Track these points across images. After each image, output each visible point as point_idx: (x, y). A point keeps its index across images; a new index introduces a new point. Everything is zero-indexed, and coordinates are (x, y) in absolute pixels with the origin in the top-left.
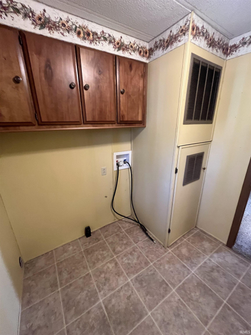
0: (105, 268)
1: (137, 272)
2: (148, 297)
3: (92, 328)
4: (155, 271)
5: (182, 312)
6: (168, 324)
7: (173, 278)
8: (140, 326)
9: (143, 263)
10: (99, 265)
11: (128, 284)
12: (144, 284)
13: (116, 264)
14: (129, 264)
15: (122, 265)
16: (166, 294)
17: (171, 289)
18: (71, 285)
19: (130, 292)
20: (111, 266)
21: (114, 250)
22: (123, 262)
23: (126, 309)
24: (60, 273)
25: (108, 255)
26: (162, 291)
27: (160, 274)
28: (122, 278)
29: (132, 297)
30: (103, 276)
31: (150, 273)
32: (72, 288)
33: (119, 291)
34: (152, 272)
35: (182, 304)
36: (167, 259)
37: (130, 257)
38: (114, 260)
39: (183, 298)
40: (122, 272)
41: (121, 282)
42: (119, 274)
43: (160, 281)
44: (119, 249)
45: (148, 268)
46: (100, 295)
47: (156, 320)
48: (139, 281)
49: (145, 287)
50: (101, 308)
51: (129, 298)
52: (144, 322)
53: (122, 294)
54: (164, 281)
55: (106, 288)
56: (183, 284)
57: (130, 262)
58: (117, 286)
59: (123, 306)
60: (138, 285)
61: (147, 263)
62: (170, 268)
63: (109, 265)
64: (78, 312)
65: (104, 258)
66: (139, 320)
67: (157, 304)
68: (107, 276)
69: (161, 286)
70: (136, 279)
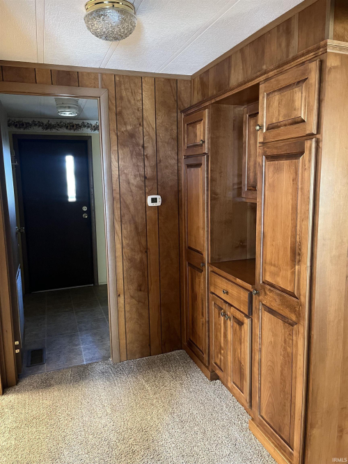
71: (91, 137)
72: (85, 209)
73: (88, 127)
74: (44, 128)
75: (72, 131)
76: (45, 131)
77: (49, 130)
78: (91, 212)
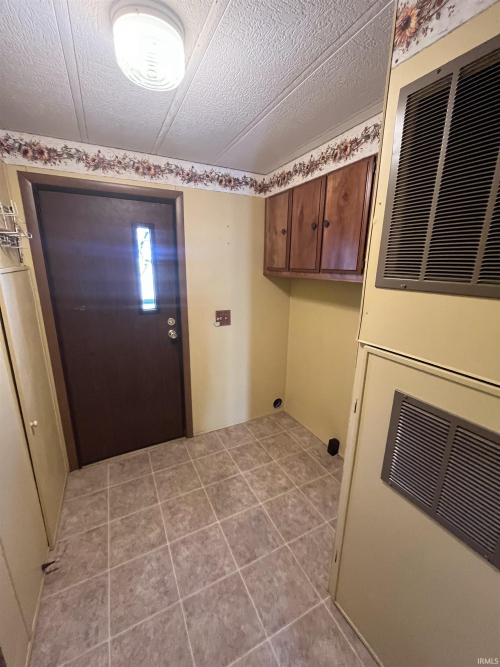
0: (280, 476)
1: (271, 516)
2: (236, 525)
3: (221, 468)
4: (273, 547)
5: (209, 570)
6: (203, 543)
7: (259, 579)
8: (210, 509)
9: (288, 529)
10: (283, 469)
11: (255, 501)
12: (253, 524)
13: (285, 489)
14: (286, 506)
15: (284, 496)
16: (235, 554)
17: (241, 566)
18: (260, 447)
19: (246, 503)
20: (283, 482)
21: (309, 486)
22: (289, 498)
23: (229, 496)
24: (272, 437)
25: (300, 478)
26: (241, 548)
27: (267, 554)
28: (265, 494)
29: (240, 505)
30: (269, 474)
31: (270, 536)
32: (258, 448)
33: (248, 490)
34: (271, 540)
35: (219, 576)
36: (298, 583)
37: (299, 509)
38: (292, 486)
39: (225, 581)
40: (272, 496)
41: (260, 494)
42: (270, 491)
43: (256, 550)
44: (313, 494)
45: (278, 535)
46: (248, 472)
47: (210, 529)
48: (259, 517)
49: (250, 523)
50: (235, 473)
51: (239, 501)
52: (212, 513)
53: (245, 493)
54: (255, 557)
55: (255, 477)
56: (246, 596)
57: (290, 507)
58: (256, 489)
59: (233, 494)
60: (253, 514)
61: (288, 535)
62: (279, 579)
63: (284, 480)
64: (235, 457)
65: (295, 474)
66: (216, 508)
67: (227, 535)
68: (269, 479)
69: (248, 548)
70: (262, 513)
71: (180, 194)
72: (171, 321)
73: (177, 174)
74: (88, 165)
75: (147, 179)
76: (91, 172)
77: (99, 171)
78: (181, 327)
